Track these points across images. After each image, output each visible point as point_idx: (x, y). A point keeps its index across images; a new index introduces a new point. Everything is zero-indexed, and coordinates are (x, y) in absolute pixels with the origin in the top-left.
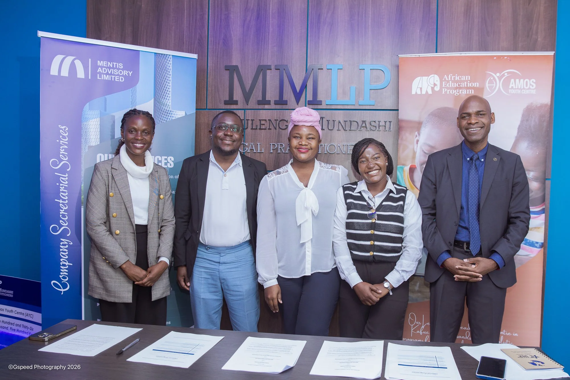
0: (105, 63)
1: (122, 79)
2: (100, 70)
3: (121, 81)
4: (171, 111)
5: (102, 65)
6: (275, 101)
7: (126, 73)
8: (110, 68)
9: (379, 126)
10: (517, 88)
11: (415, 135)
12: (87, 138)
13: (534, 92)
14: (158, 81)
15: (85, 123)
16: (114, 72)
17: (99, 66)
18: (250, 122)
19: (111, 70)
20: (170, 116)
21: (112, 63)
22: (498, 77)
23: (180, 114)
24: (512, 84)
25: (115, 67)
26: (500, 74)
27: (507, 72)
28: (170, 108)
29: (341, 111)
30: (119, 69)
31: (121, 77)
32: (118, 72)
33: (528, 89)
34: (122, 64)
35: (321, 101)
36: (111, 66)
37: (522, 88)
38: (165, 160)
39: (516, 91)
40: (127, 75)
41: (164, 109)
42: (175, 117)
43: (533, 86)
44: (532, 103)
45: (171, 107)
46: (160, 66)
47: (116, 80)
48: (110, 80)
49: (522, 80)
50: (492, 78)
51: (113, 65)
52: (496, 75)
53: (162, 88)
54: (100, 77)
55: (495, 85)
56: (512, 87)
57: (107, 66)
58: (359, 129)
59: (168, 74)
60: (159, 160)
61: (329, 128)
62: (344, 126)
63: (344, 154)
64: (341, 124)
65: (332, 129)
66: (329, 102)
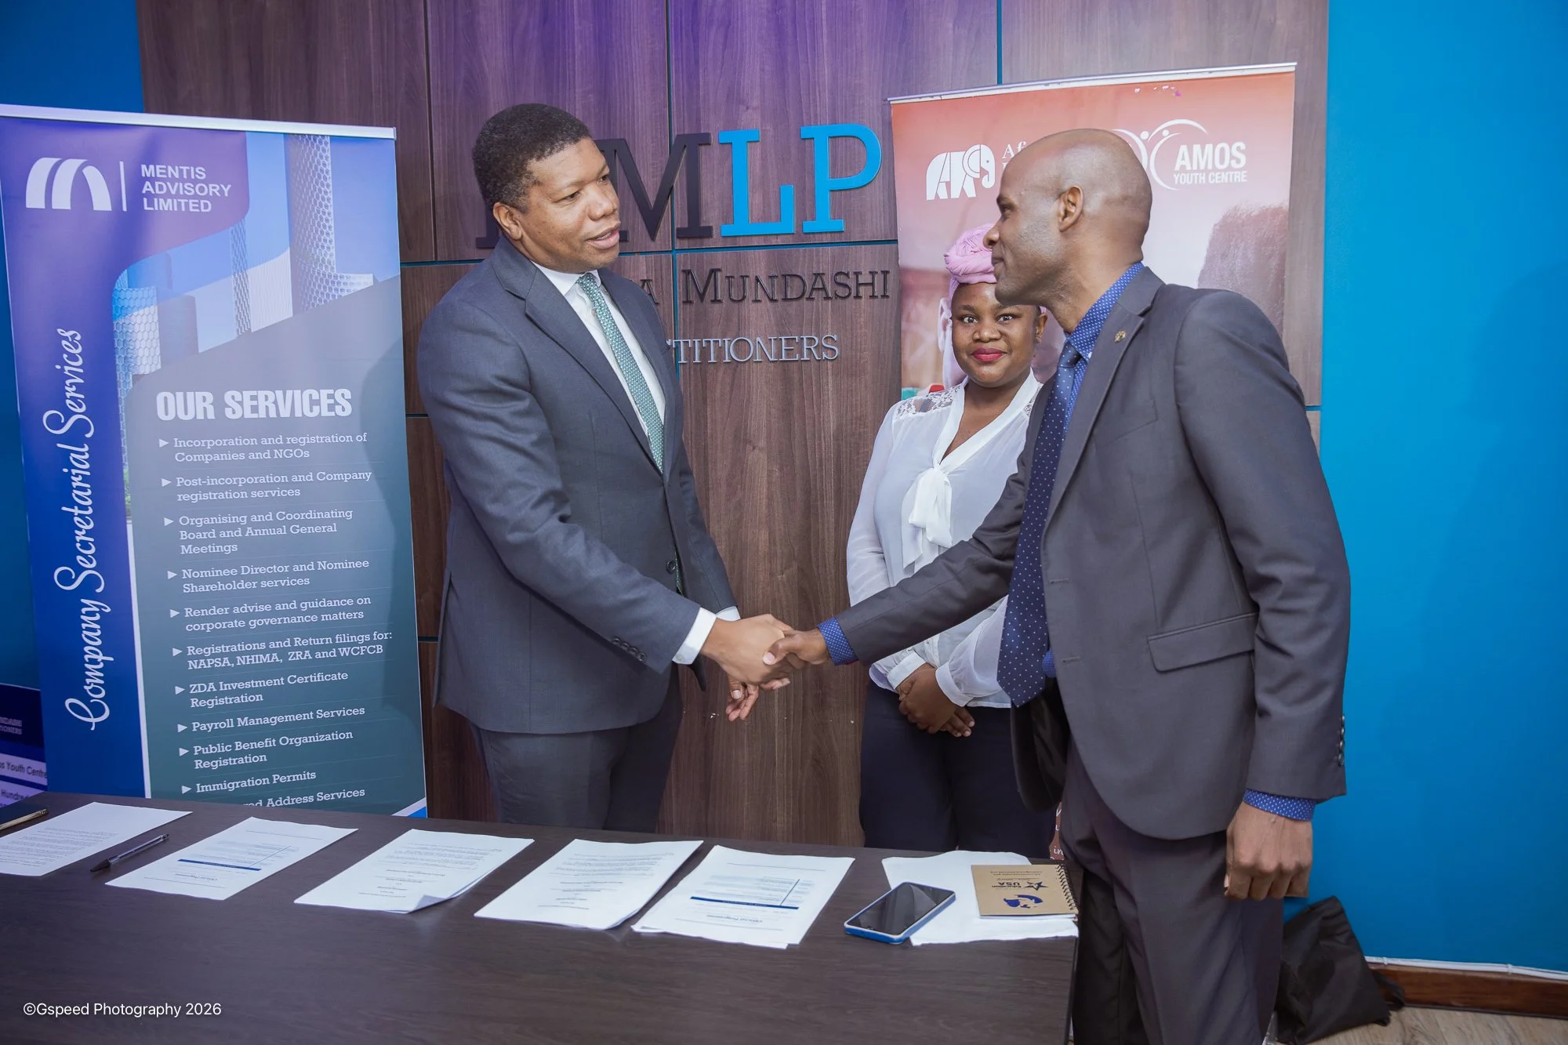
0: (160, 169)
1: (206, 206)
2: (148, 187)
3: (203, 210)
4: (337, 277)
5: (153, 175)
7: (215, 191)
8: (173, 180)
9: (858, 285)
10: (1195, 168)
11: (940, 307)
12: (129, 356)
14: (298, 203)
15: (121, 321)
16: (184, 189)
17: (147, 179)
19: (177, 184)
20: (333, 288)
21: (177, 168)
23: (362, 281)
25: (185, 177)
28: (332, 268)
29: (761, 251)
30: (195, 182)
31: (202, 202)
32: (194, 188)
34: (203, 170)
35: (710, 229)
36: (177, 175)
37: (1210, 167)
38: (328, 398)
40: (218, 194)
41: (319, 273)
42: (348, 291)
43: (1238, 161)
45: (335, 266)
46: (302, 166)
47: (192, 210)
48: (176, 209)
51: (181, 171)
53: (308, 221)
54: (151, 204)
57: (165, 176)
58: (807, 295)
59: (323, 185)
60: (313, 398)
61: (734, 297)
62: (769, 291)
63: (773, 362)
64: (762, 286)
65: (740, 298)
66: (727, 230)
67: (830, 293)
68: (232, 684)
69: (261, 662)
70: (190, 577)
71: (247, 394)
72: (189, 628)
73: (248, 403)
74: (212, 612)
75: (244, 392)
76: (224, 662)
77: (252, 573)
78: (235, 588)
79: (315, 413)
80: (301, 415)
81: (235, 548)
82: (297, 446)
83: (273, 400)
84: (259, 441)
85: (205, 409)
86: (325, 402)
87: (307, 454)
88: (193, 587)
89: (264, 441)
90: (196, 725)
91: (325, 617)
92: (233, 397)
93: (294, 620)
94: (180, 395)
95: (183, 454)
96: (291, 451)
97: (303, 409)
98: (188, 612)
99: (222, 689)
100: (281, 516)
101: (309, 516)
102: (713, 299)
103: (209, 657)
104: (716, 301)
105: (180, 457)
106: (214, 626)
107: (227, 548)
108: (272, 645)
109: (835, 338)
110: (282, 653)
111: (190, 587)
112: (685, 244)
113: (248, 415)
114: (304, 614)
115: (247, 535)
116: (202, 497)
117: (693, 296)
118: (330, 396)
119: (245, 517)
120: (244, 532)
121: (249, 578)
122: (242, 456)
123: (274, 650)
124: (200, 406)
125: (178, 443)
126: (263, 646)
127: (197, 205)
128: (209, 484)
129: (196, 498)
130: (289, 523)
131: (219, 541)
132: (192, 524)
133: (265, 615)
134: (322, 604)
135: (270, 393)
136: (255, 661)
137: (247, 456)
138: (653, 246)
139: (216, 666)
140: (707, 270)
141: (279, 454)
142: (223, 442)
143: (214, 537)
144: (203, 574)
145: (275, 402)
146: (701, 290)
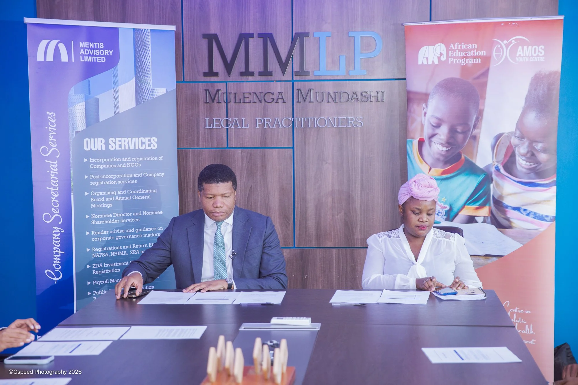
0: (87, 44)
1: (103, 60)
2: (82, 52)
4: (152, 89)
5: (84, 47)
6: (259, 72)
7: (107, 53)
8: (91, 49)
9: (371, 97)
10: (524, 55)
12: (74, 123)
13: (542, 59)
14: (138, 58)
15: (71, 108)
16: (95, 52)
17: (82, 48)
18: (232, 96)
19: (93, 50)
20: (151, 94)
21: (93, 43)
22: (505, 44)
23: (161, 91)
24: (520, 52)
25: (96, 47)
26: (507, 42)
27: (514, 40)
28: (150, 86)
29: (331, 82)
30: (100, 49)
31: (102, 58)
32: (99, 52)
33: (536, 56)
34: (103, 44)
35: (308, 72)
36: (93, 47)
37: (530, 55)
39: (524, 59)
40: (108, 55)
41: (145, 88)
42: (157, 95)
43: (541, 53)
44: (540, 72)
45: (151, 85)
46: (139, 42)
47: (98, 61)
48: (92, 61)
49: (530, 47)
50: (499, 46)
51: (94, 45)
52: (503, 42)
53: (142, 65)
54: (83, 59)
55: (502, 53)
56: (520, 56)
57: (89, 47)
58: (350, 101)
59: (147, 50)
60: (143, 141)
61: (318, 100)
62: (334, 98)
63: (335, 127)
64: (331, 96)
65: (321, 101)
66: (317, 73)
67: (360, 100)
68: (109, 264)
69: (120, 255)
70: (94, 217)
71: (117, 139)
72: (93, 240)
73: (118, 143)
74: (102, 233)
75: (116, 138)
76: (106, 255)
77: (118, 216)
78: (111, 223)
79: (143, 148)
80: (138, 149)
81: (111, 205)
82: (136, 162)
83: (127, 142)
84: (122, 159)
85: (101, 146)
86: (147, 143)
87: (140, 165)
88: (95, 222)
89: (124, 160)
90: (95, 282)
91: (145, 236)
92: (112, 141)
93: (133, 237)
94: (92, 140)
95: (93, 165)
96: (134, 164)
97: (139, 146)
98: (93, 233)
99: (105, 266)
100: (129, 192)
101: (140, 192)
102: (310, 101)
103: (100, 253)
104: (310, 102)
105: (92, 166)
106: (103, 239)
107: (108, 205)
108: (124, 248)
109: (362, 118)
110: (128, 251)
111: (94, 222)
112: (298, 78)
113: (118, 148)
114: (137, 234)
115: (116, 200)
116: (100, 183)
117: (300, 99)
118: (149, 140)
119: (115, 192)
120: (115, 198)
121: (116, 218)
122: (115, 166)
123: (125, 250)
124: (100, 144)
125: (92, 160)
126: (121, 248)
127: (100, 59)
128: (102, 178)
129: (97, 184)
130: (132, 195)
131: (106, 202)
132: (96, 195)
133: (122, 234)
134: (144, 230)
135: (126, 139)
136: (118, 254)
137: (117, 166)
138: (284, 78)
139: (103, 256)
140: (307, 88)
141: (129, 165)
142: (108, 160)
143: (104, 200)
144: (99, 216)
145: (128, 143)
146: (304, 97)
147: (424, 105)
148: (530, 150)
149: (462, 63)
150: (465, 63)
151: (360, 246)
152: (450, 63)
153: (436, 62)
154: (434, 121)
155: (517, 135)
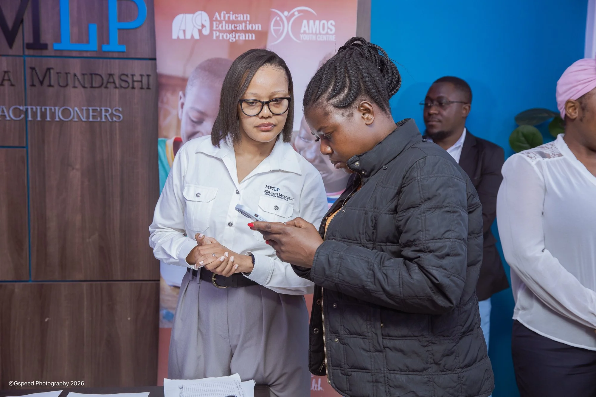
9: (134, 81)
10: (310, 32)
11: (180, 96)
13: (332, 38)
22: (286, 17)
24: (305, 27)
26: (289, 14)
27: (296, 11)
29: (77, 60)
33: (325, 34)
35: (46, 45)
37: (318, 32)
39: (310, 37)
43: (331, 30)
44: (330, 54)
49: (317, 22)
50: (278, 19)
52: (283, 14)
55: (282, 28)
56: (305, 32)
58: (104, 85)
61: (61, 84)
62: (82, 82)
63: (85, 122)
64: (78, 79)
65: (65, 85)
66: (57, 46)
67: (118, 86)
102: (49, 84)
104: (50, 86)
109: (120, 109)
112: (31, 52)
117: (36, 82)
138: (11, 52)
140: (45, 68)
146: (41, 79)
147: (181, 93)
148: (318, 155)
149: (231, 38)
150: (234, 40)
151: (119, 279)
152: (214, 38)
153: (197, 37)
154: (194, 115)
155: (302, 136)
